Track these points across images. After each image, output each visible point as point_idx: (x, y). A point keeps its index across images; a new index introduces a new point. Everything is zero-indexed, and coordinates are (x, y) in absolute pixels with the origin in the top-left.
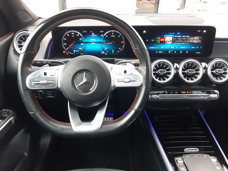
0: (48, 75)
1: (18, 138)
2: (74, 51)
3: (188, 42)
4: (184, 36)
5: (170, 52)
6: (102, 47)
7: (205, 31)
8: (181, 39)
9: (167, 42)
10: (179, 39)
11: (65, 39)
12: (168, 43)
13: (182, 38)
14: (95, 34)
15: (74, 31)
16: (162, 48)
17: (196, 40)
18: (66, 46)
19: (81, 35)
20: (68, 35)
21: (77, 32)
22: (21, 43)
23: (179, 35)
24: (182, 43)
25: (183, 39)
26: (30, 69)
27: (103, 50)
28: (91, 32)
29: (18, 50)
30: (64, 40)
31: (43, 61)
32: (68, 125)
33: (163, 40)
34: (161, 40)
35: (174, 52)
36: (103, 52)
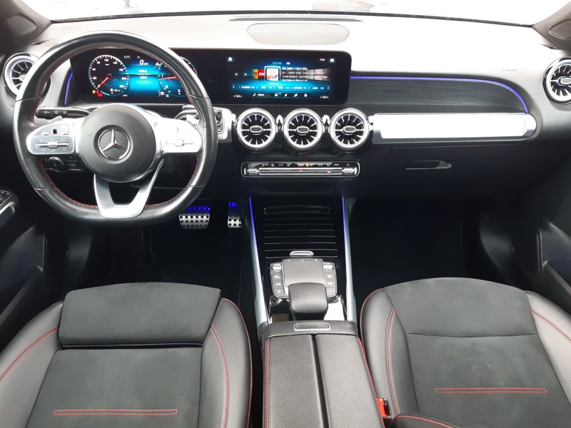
0: (60, 133)
1: (24, 240)
2: (112, 90)
3: (305, 79)
4: (298, 69)
5: (276, 95)
6: (160, 85)
7: (332, 60)
8: (293, 73)
9: (270, 77)
10: (290, 73)
11: (94, 69)
12: (271, 79)
13: (295, 71)
14: (145, 62)
15: (109, 56)
16: (262, 87)
17: (319, 74)
18: (97, 82)
19: (122, 63)
20: (98, 63)
21: (114, 58)
22: (18, 75)
23: (289, 66)
24: (297, 80)
25: (297, 73)
26: (32, 125)
27: (162, 90)
28: (139, 57)
29: (13, 87)
30: (92, 71)
31: (53, 110)
32: (95, 209)
33: (264, 74)
34: (260, 74)
35: (283, 94)
36: (162, 93)
